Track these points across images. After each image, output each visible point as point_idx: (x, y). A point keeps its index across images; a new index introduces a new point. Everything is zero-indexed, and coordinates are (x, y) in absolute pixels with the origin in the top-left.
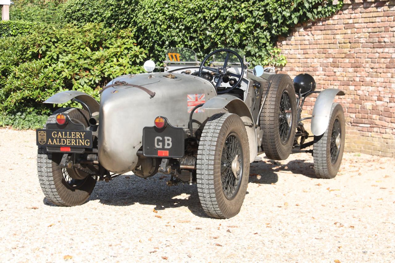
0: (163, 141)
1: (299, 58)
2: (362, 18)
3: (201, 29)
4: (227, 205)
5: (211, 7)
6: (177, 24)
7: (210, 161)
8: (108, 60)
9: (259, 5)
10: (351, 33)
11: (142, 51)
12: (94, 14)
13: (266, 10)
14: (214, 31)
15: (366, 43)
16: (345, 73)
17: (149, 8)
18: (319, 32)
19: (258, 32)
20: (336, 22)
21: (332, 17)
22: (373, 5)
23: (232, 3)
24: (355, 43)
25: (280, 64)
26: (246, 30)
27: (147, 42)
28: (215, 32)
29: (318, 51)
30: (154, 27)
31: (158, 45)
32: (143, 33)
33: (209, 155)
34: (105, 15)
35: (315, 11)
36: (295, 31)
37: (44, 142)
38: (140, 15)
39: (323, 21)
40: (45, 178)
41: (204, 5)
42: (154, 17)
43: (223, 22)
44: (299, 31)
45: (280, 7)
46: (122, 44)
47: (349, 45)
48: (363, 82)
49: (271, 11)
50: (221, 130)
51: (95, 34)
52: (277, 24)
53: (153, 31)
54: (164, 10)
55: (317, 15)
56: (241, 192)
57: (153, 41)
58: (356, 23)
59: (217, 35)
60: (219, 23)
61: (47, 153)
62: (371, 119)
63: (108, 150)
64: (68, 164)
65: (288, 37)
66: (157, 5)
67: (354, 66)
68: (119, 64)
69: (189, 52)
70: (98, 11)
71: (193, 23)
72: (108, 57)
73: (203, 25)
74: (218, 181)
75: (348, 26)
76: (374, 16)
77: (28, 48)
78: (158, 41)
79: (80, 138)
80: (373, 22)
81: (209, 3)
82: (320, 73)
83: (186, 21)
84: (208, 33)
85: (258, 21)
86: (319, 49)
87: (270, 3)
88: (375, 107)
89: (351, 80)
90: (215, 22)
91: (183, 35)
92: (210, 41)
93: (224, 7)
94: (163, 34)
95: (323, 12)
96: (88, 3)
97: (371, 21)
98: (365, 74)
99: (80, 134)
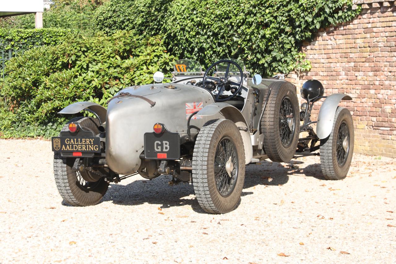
0: (162, 145)
1: (323, 62)
2: (379, 22)
3: (228, 35)
4: (221, 202)
5: (238, 13)
6: (205, 31)
7: (204, 162)
8: (137, 68)
9: (283, 11)
10: (370, 38)
11: (173, 58)
12: (125, 21)
13: (289, 15)
14: (240, 37)
15: (384, 47)
16: (365, 77)
17: (178, 14)
18: (340, 36)
19: (282, 37)
20: (356, 27)
21: (352, 22)
22: (390, 10)
23: (257, 8)
24: (374, 47)
25: (304, 69)
26: (271, 36)
27: (177, 49)
28: (242, 38)
29: (340, 55)
30: (184, 33)
31: (188, 51)
32: (173, 39)
33: (203, 156)
34: (136, 22)
35: (336, 15)
36: (319, 36)
37: (59, 148)
38: (169, 22)
39: (344, 26)
40: (60, 181)
41: (230, 11)
42: (183, 24)
43: (249, 28)
44: (322, 36)
45: (303, 13)
46: (152, 52)
47: (369, 49)
48: (382, 85)
49: (294, 17)
50: (214, 134)
51: (124, 42)
52: (300, 29)
53: (182, 38)
54: (192, 17)
55: (338, 20)
56: (236, 190)
57: (183, 48)
58: (374, 27)
59: (244, 40)
60: (245, 29)
61: (62, 158)
62: (391, 122)
63: (114, 154)
64: (80, 168)
65: (312, 42)
66: (185, 11)
67: (374, 70)
68: (149, 72)
69: (218, 58)
70: (129, 17)
71: (220, 30)
72: (138, 65)
73: (230, 30)
74: (212, 180)
75: (367, 30)
76: (390, 20)
77: (58, 58)
78: (187, 48)
79: (89, 143)
80: (390, 27)
81: (235, 9)
82: (343, 78)
83: (213, 27)
84: (235, 39)
85: (282, 27)
86: (341, 54)
87: (293, 9)
88: (394, 110)
89: (372, 84)
90: (241, 28)
91: (212, 41)
92: (237, 47)
93: (250, 13)
94: (191, 40)
95: (343, 17)
96: (120, 10)
97: (388, 25)
98: (384, 78)
99: (90, 140)
